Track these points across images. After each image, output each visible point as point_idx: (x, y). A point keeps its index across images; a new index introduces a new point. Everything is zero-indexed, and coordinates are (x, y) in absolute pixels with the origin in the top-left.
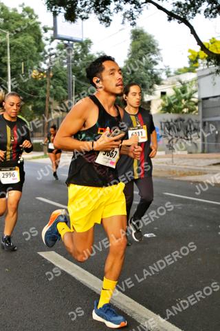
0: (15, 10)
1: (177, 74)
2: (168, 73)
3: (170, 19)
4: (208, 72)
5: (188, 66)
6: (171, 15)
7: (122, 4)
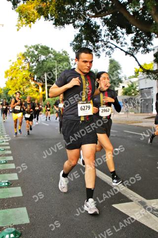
0: (59, 52)
1: (129, 78)
2: (125, 78)
3: (126, 55)
4: (143, 77)
5: (134, 75)
6: (127, 53)
7: (105, 49)
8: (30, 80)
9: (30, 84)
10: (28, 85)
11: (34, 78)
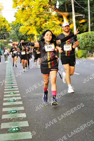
8: (50, 9)
9: (50, 14)
10: (47, 16)
11: (55, 5)
